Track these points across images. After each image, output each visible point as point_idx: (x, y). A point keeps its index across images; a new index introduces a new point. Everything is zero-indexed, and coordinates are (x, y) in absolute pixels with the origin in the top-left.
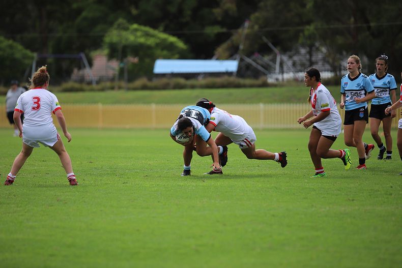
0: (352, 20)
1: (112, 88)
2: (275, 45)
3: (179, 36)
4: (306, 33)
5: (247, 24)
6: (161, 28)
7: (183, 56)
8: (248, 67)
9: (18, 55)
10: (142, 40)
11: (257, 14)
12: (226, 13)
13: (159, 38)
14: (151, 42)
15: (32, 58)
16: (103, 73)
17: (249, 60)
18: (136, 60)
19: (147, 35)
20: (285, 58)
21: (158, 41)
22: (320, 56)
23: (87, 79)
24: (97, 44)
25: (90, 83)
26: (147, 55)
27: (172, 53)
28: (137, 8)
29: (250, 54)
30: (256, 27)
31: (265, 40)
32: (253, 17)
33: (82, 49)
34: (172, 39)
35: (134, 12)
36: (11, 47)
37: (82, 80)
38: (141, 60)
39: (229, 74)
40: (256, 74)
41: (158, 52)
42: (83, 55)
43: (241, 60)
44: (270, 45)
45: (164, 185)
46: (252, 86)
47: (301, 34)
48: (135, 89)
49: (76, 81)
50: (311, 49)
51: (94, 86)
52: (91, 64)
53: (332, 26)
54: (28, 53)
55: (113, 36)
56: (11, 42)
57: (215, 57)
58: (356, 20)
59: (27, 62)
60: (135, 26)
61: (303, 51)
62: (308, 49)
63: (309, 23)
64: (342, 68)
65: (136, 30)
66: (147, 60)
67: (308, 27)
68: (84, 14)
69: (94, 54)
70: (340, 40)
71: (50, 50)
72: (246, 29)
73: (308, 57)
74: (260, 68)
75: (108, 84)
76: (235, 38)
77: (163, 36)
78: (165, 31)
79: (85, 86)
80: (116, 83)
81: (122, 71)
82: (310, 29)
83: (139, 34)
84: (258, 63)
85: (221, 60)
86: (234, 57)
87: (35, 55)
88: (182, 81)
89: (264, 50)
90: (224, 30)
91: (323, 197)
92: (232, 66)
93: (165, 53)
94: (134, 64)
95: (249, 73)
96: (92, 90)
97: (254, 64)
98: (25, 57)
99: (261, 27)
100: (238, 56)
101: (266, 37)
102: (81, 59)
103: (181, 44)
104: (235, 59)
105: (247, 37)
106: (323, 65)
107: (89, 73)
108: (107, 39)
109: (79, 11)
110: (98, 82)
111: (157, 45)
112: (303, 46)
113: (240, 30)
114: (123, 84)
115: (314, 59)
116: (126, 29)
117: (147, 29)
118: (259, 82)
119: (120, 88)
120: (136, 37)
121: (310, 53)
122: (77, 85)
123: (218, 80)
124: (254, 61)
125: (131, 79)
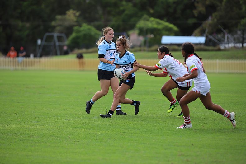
1: (140, 51)
2: (224, 29)
3: (175, 24)
5: (210, 18)
6: (165, 20)
7: (177, 34)
8: (210, 40)
9: (93, 33)
10: (155, 26)
11: (216, 13)
12: (200, 13)
14: (160, 27)
17: (211, 37)
18: (152, 36)
19: (158, 23)
20: (230, 36)
21: (164, 26)
24: (132, 27)
26: (158, 34)
27: (170, 32)
28: (153, 8)
29: (211, 34)
30: (216, 20)
31: (220, 27)
32: (214, 15)
33: (125, 30)
34: (171, 26)
35: (152, 11)
36: (89, 29)
38: (155, 36)
39: (200, 44)
40: (214, 44)
41: (164, 32)
43: (207, 37)
44: (222, 29)
46: (212, 50)
47: (239, 24)
48: (152, 51)
50: (244, 32)
52: (129, 37)
55: (141, 24)
56: (89, 26)
57: (193, 35)
60: (152, 19)
61: (239, 32)
62: (242, 31)
65: (152, 21)
66: (158, 37)
68: (126, 12)
69: (130, 33)
72: (210, 21)
73: (242, 35)
74: (216, 41)
75: (138, 48)
76: (204, 25)
77: (167, 24)
78: (168, 21)
80: (142, 48)
81: (145, 42)
82: (244, 21)
83: (154, 23)
86: (203, 35)
88: (176, 47)
89: (219, 31)
92: (202, 40)
93: (167, 33)
94: (151, 39)
95: (211, 43)
97: (213, 39)
99: (218, 20)
100: (205, 35)
101: (220, 25)
103: (175, 28)
105: (210, 25)
108: (138, 25)
109: (123, 11)
111: (163, 29)
112: (240, 30)
113: (206, 22)
114: (146, 48)
116: (148, 20)
117: (159, 20)
118: (216, 48)
119: (144, 50)
124: (214, 37)
125: (150, 46)
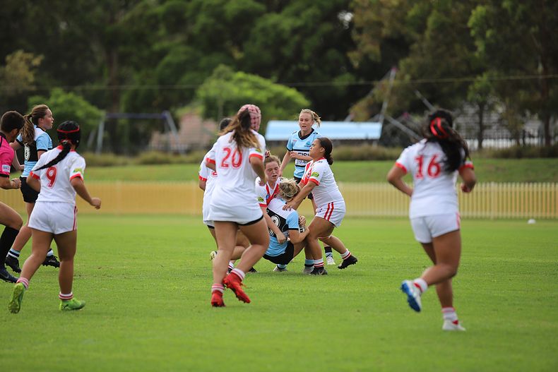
0: (540, 68)
2: (432, 101)
3: (299, 89)
4: (477, 86)
5: (393, 73)
6: (275, 78)
8: (395, 132)
9: (80, 113)
10: (249, 93)
11: (408, 60)
12: (366, 56)
13: (271, 91)
15: (99, 118)
16: (196, 139)
17: (396, 123)
19: (256, 87)
21: (271, 95)
22: (494, 117)
23: (174, 147)
24: (187, 98)
25: (177, 153)
27: (289, 111)
28: (241, 49)
29: (396, 116)
30: (408, 77)
31: (419, 95)
32: (402, 63)
33: (167, 105)
34: (291, 92)
35: (238, 55)
36: (71, 103)
37: (166, 149)
39: (370, 141)
41: (272, 110)
42: (167, 114)
43: (385, 123)
44: (426, 102)
45: (302, 291)
47: (471, 87)
49: (158, 150)
50: (483, 108)
51: (184, 157)
52: (178, 127)
53: (512, 78)
54: (94, 110)
55: (212, 87)
56: (71, 96)
57: (349, 118)
58: (545, 69)
59: (91, 122)
60: (240, 75)
61: (471, 110)
62: (477, 108)
63: (480, 71)
64: (526, 134)
65: (241, 80)
67: (479, 78)
68: (167, 58)
69: (182, 112)
70: (522, 95)
71: (122, 108)
72: (392, 79)
73: (477, 118)
74: (411, 133)
76: (375, 91)
77: (279, 88)
78: (280, 81)
79: (170, 157)
82: (482, 80)
83: (245, 85)
84: (409, 127)
85: (358, 123)
86: (376, 117)
87: (103, 113)
89: (418, 109)
90: (362, 82)
91: (518, 310)
92: (372, 130)
93: (280, 111)
95: (397, 139)
96: (181, 163)
97: (403, 128)
98: (89, 116)
99: (413, 78)
100: (381, 117)
101: (421, 92)
102: (164, 119)
103: (301, 100)
104: (377, 121)
105: (394, 90)
106: (498, 129)
107: (176, 139)
108: (201, 93)
109: (163, 53)
110: (188, 152)
111: (270, 100)
112: (471, 103)
113: (384, 82)
115: (485, 121)
116: (228, 79)
117: (256, 79)
120: (241, 89)
121: (480, 114)
122: (160, 156)
123: (355, 150)
124: (404, 123)
